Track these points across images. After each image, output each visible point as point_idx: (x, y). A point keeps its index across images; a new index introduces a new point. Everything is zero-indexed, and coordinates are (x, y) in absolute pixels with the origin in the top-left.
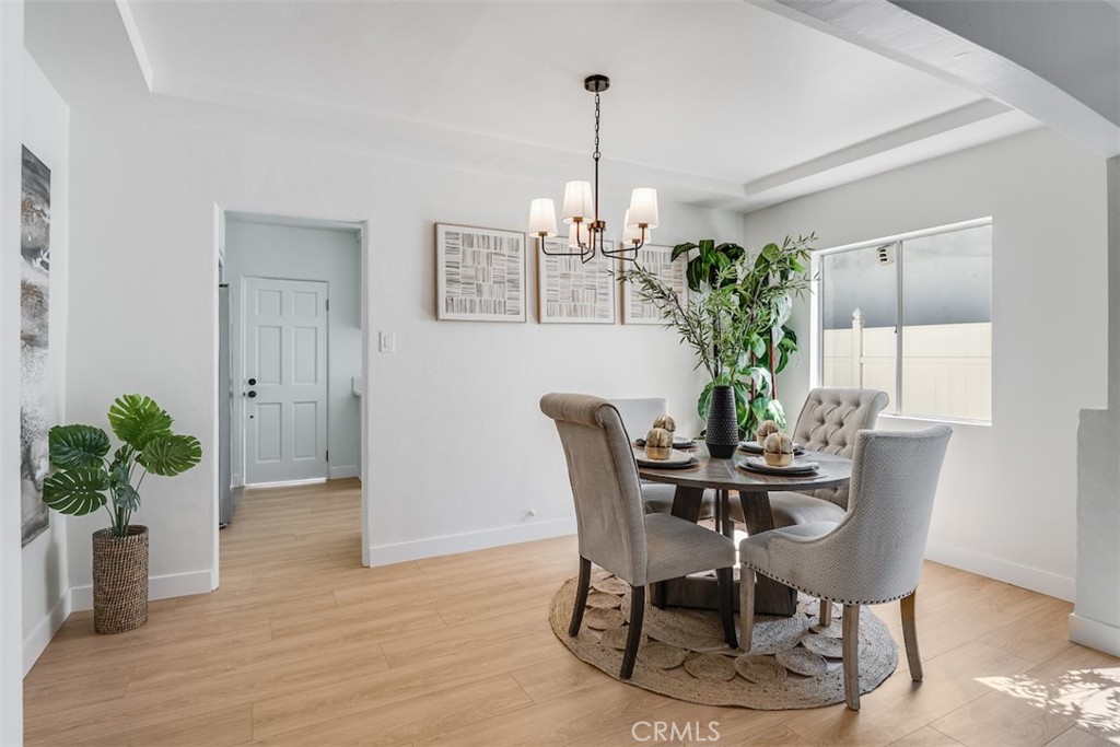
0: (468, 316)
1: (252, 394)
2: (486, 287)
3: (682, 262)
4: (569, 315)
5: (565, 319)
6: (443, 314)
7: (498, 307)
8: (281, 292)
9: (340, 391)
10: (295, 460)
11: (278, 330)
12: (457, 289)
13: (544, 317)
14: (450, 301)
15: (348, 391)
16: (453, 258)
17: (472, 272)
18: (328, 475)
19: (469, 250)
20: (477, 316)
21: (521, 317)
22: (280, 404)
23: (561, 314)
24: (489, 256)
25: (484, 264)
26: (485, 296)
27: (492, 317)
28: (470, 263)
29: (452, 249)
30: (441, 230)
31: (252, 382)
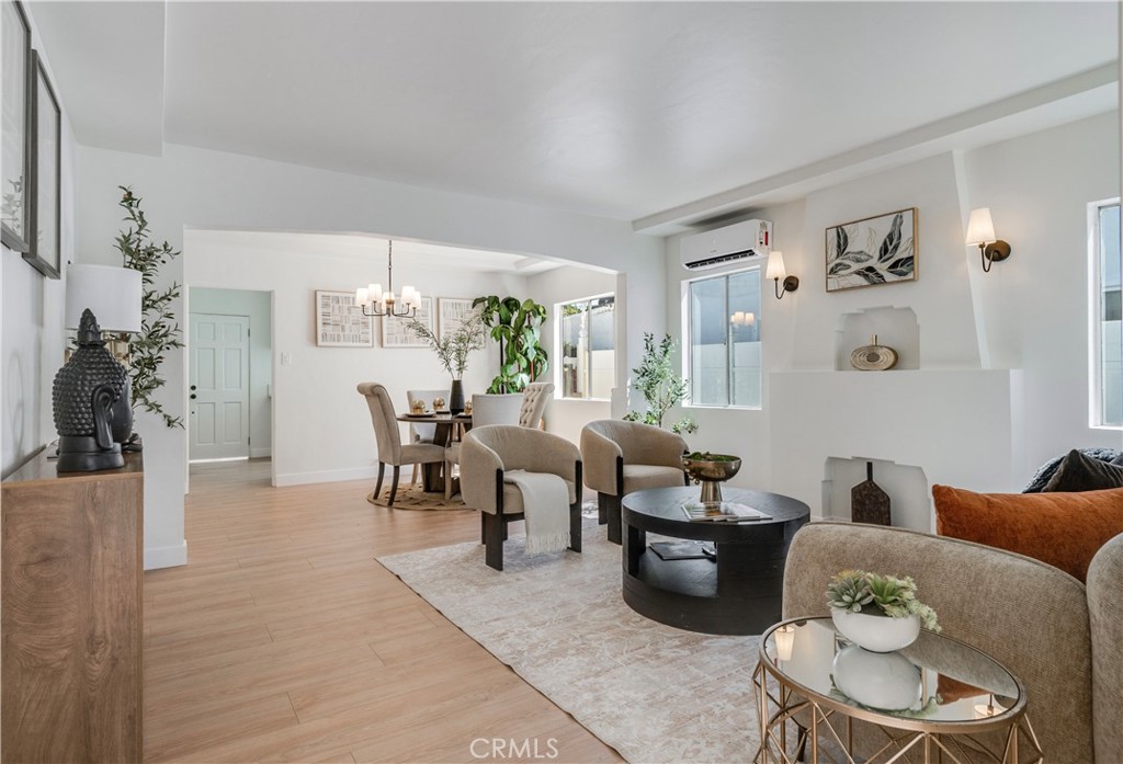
0: (336, 344)
1: (193, 397)
2: (347, 326)
3: (480, 308)
4: (402, 342)
5: (399, 345)
6: (320, 343)
7: (356, 338)
8: (214, 324)
9: (259, 394)
10: (226, 443)
11: (212, 351)
12: (329, 328)
13: (385, 344)
14: (324, 336)
15: (265, 395)
16: (325, 310)
17: (338, 318)
18: (250, 454)
19: (336, 306)
20: (342, 344)
21: (370, 345)
22: (214, 403)
23: (396, 342)
24: (349, 309)
25: (346, 313)
26: (347, 332)
27: (351, 344)
28: (337, 312)
29: (326, 305)
30: (319, 295)
31: (193, 388)
